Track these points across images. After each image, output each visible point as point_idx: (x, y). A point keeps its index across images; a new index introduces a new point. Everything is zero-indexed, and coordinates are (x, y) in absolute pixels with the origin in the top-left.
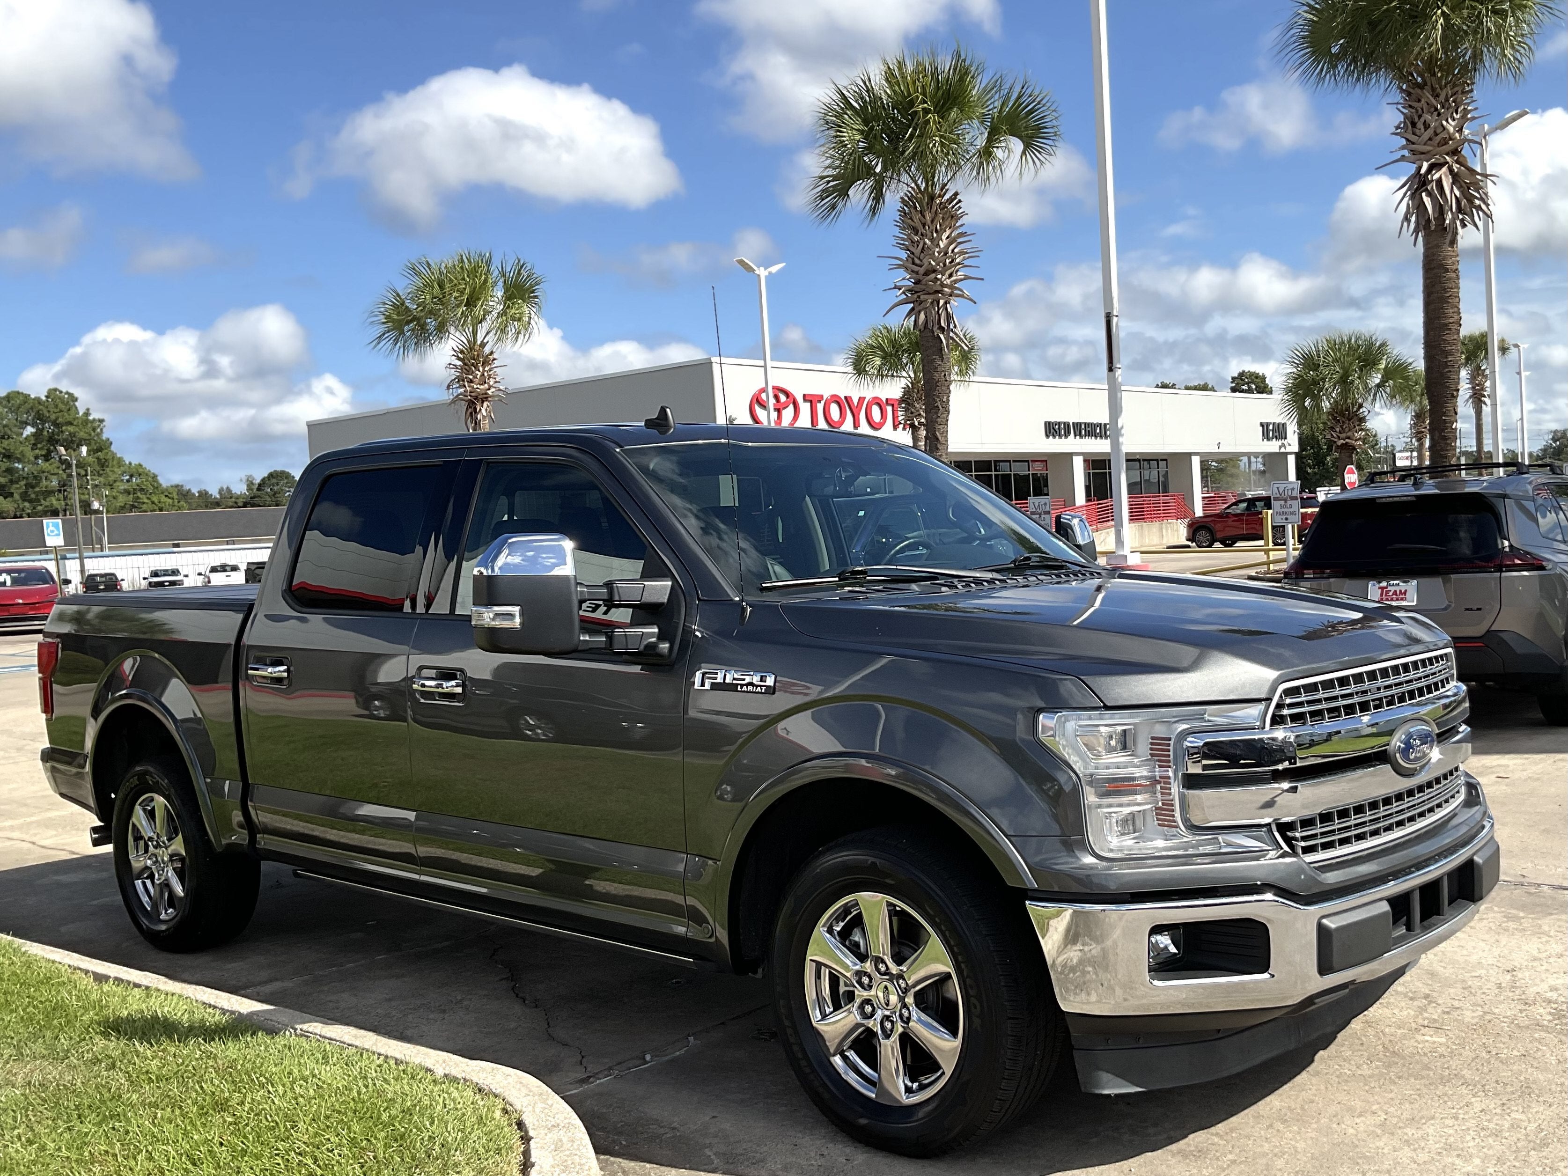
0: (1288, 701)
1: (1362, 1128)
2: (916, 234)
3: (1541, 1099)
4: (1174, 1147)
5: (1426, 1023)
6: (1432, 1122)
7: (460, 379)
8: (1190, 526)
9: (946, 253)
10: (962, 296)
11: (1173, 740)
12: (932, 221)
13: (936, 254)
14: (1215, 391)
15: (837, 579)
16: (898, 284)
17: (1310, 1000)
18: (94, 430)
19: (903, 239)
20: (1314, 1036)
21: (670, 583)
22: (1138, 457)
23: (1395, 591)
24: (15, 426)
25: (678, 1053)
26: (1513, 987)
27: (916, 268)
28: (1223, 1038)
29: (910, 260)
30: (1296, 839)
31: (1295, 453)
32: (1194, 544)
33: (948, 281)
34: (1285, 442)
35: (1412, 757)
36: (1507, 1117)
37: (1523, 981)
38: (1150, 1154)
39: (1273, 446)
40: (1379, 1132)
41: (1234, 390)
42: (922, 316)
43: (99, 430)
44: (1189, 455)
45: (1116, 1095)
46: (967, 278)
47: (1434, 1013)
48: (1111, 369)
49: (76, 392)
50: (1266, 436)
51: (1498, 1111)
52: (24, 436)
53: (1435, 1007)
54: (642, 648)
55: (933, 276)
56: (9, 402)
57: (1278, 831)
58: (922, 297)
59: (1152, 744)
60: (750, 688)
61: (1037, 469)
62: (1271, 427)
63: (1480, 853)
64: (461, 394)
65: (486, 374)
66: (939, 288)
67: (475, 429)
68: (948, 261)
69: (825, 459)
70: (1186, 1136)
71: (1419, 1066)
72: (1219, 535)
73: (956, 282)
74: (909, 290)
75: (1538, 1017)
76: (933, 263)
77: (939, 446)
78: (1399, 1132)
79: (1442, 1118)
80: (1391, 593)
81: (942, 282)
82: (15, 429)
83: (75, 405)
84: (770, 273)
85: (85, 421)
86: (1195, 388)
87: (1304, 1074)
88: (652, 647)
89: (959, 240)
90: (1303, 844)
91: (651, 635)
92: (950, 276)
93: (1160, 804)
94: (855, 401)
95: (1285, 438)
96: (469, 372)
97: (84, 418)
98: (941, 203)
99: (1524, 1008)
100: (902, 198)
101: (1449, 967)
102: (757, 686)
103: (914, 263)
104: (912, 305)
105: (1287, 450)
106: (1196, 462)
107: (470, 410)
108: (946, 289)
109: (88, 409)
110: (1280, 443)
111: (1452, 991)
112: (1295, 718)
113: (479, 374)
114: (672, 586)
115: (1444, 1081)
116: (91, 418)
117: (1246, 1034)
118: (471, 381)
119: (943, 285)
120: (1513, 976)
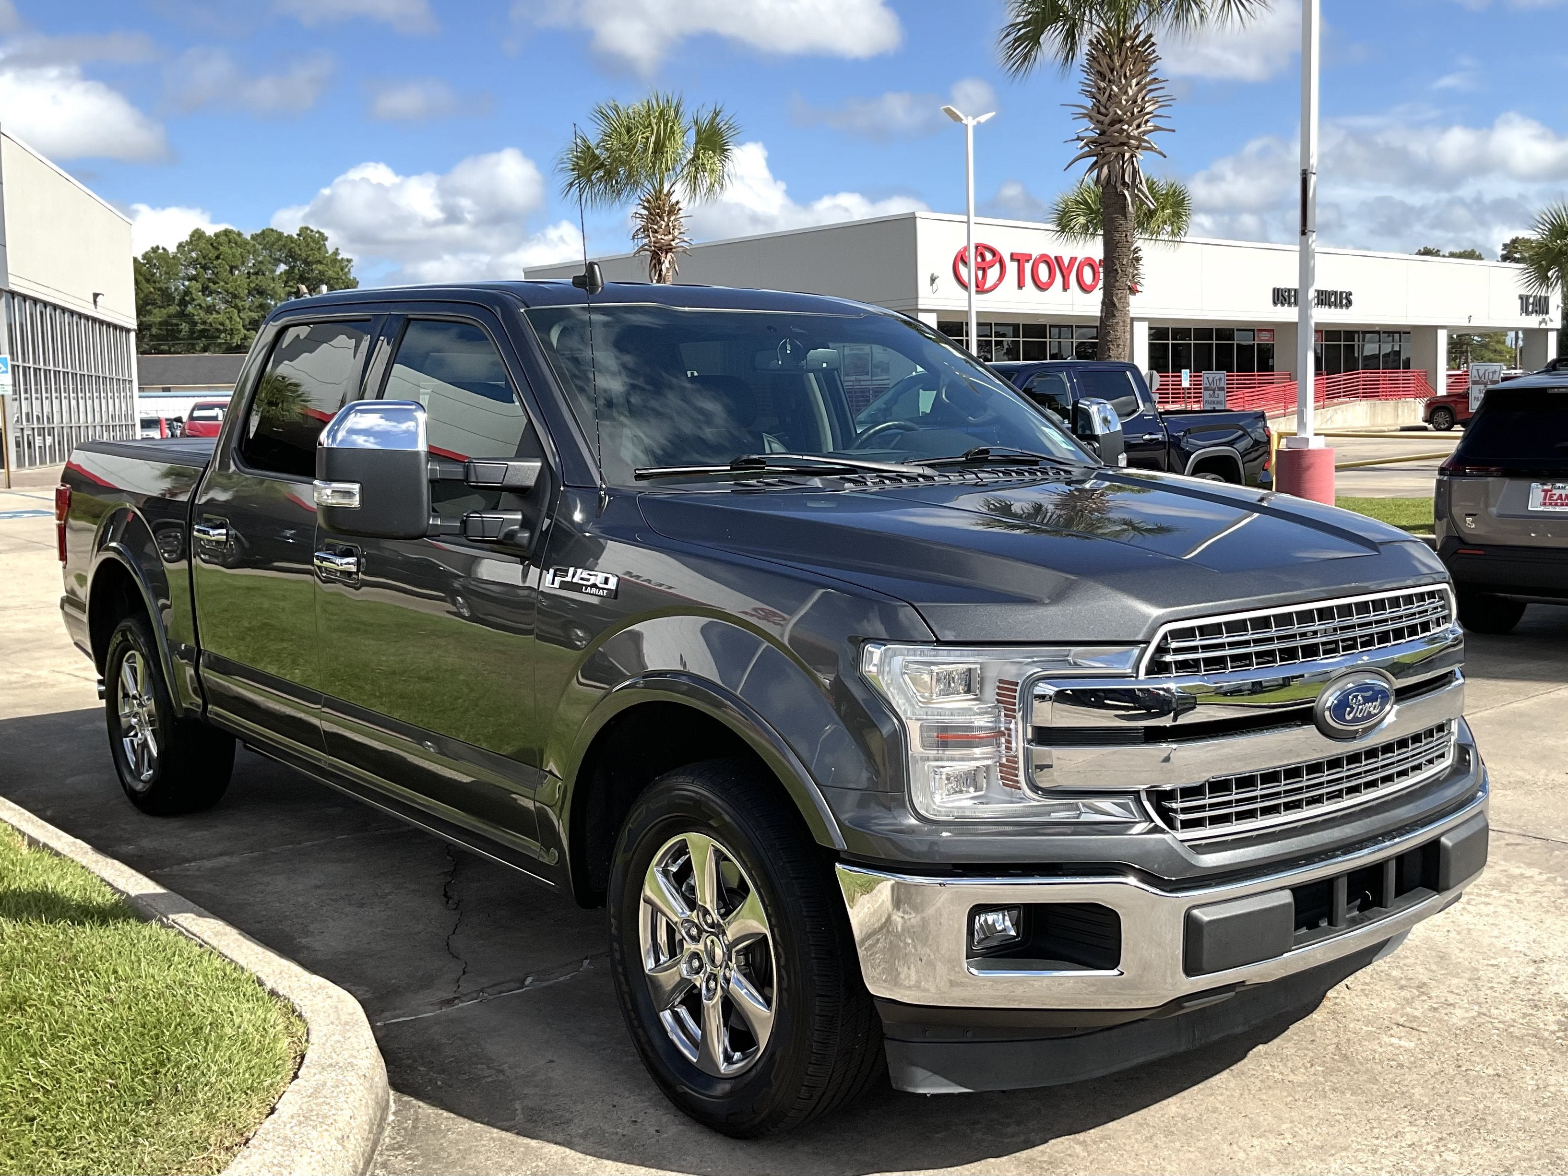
0: (1174, 645)
1: (1256, 1152)
2: (1104, 81)
3: (1492, 1137)
4: (1024, 1154)
5: (1402, 1021)
6: (1343, 1154)
7: (645, 229)
8: (1428, 406)
9: (1135, 102)
10: (1151, 149)
11: (1020, 685)
12: (1121, 66)
13: (1124, 102)
14: (1482, 259)
15: (729, 468)
16: (1081, 135)
17: (1178, 1002)
18: (342, 270)
19: (1089, 85)
20: (1215, 1037)
21: (539, 464)
22: (1377, 329)
23: (1561, 495)
24: (270, 263)
25: (562, 979)
26: (1530, 983)
27: (1101, 118)
28: (1081, 1035)
29: (1095, 108)
30: (1175, 811)
31: (1557, 330)
32: (1431, 426)
33: (1136, 133)
34: (1547, 317)
35: (1348, 718)
36: (1437, 1158)
37: (1546, 977)
38: (992, 1160)
39: (1533, 321)
40: (1273, 1159)
41: (1505, 258)
42: (1105, 170)
43: (346, 270)
44: (1434, 329)
45: (933, 1095)
46: (1157, 128)
47: (1419, 1009)
48: (1303, 233)
49: (326, 232)
50: (1525, 310)
51: (1430, 1148)
52: (278, 273)
53: (1424, 1001)
54: (501, 536)
55: (1118, 126)
56: (264, 239)
57: (1149, 800)
58: (1106, 149)
59: (999, 688)
60: (594, 590)
61: (1264, 339)
62: (1531, 300)
63: (1450, 835)
64: (646, 245)
65: (671, 224)
66: (1125, 140)
67: (658, 282)
68: (1136, 110)
69: (769, 328)
70: (1046, 1142)
71: (1365, 1077)
72: (1459, 417)
73: (1145, 133)
74: (1092, 142)
75: (1542, 1025)
76: (1120, 113)
77: (1115, 313)
78: (1297, 1163)
79: (1357, 1150)
80: (1555, 497)
81: (1128, 134)
82: (270, 266)
83: (325, 245)
84: (978, 123)
85: (334, 260)
86: (1461, 256)
87: (1225, 1074)
88: (511, 535)
89: (1149, 88)
90: (1182, 817)
91: (513, 522)
92: (1139, 126)
93: (1004, 760)
94: (1066, 263)
95: (1547, 313)
96: (654, 222)
97: (333, 257)
98: (1132, 47)
99: (1531, 1011)
100: (1091, 41)
101: (1467, 950)
102: (600, 588)
103: (1099, 112)
104: (1095, 158)
105: (1548, 326)
106: (1442, 338)
107: (654, 262)
108: (1133, 141)
109: (337, 249)
110: (1540, 317)
111: (1455, 981)
112: (1182, 665)
113: (664, 224)
114: (542, 467)
115: (1386, 1099)
116: (339, 258)
117: (1115, 1032)
118: (656, 232)
119: (1129, 137)
120: (1538, 969)
